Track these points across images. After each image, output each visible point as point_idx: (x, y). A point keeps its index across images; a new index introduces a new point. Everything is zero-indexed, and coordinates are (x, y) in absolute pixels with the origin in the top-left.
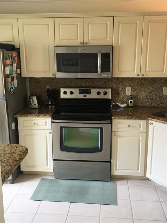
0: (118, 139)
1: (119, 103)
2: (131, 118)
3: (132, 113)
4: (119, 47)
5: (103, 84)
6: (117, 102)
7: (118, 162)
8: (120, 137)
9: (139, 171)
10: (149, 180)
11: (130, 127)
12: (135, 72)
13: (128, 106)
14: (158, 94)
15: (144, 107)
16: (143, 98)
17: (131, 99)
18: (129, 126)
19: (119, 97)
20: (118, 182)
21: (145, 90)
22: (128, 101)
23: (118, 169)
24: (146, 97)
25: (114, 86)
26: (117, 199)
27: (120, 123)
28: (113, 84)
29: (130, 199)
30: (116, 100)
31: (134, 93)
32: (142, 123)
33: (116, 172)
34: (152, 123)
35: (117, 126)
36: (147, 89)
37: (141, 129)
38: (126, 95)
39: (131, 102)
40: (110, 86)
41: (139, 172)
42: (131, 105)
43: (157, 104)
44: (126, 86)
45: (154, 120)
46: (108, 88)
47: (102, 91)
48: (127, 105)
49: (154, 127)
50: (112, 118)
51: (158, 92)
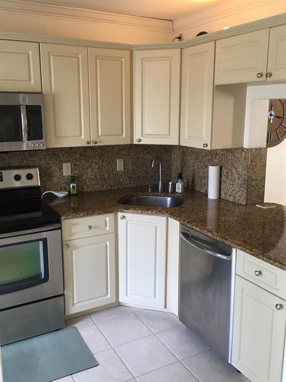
0: (74, 252)
1: (53, 190)
2: (93, 214)
3: (76, 205)
4: (53, 96)
5: (22, 161)
6: (49, 190)
7: (75, 292)
8: (75, 247)
9: (109, 296)
10: (120, 305)
11: (92, 229)
12: (83, 137)
13: (70, 195)
14: (110, 170)
15: (93, 192)
16: (90, 178)
17: (72, 183)
18: (90, 227)
19: (53, 180)
20: (77, 325)
21: (92, 165)
22: (67, 186)
23: (77, 303)
24: (95, 176)
25: (43, 163)
26: (92, 354)
27: (74, 225)
28: (40, 160)
29: (111, 346)
30: (47, 187)
31: (76, 171)
32: (107, 219)
33: (74, 308)
34: (123, 216)
35: (70, 230)
36: (94, 164)
37: (108, 228)
38: (63, 176)
39: (74, 187)
40: (35, 163)
41: (109, 298)
42: (73, 192)
43: (111, 186)
44: (61, 162)
45: (128, 211)
46: (34, 167)
47: (23, 173)
48: (67, 193)
49: (127, 222)
50: (62, 218)
51: (110, 167)
